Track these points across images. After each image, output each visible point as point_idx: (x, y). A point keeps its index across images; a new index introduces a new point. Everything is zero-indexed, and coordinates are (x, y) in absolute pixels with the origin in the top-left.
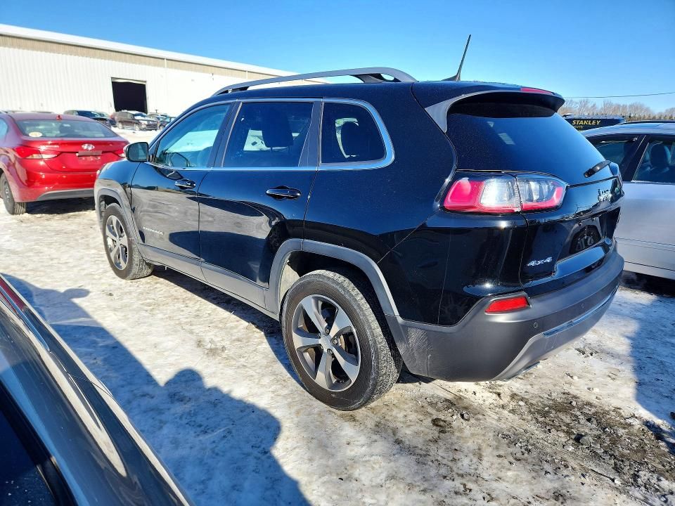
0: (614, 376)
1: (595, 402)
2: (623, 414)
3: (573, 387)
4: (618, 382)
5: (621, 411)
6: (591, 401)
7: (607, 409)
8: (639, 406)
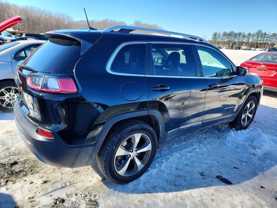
0: (31, 200)
1: (25, 178)
2: (11, 183)
3: (38, 177)
4: (27, 198)
5: (12, 183)
6: (26, 177)
7: (18, 179)
8: (7, 192)
